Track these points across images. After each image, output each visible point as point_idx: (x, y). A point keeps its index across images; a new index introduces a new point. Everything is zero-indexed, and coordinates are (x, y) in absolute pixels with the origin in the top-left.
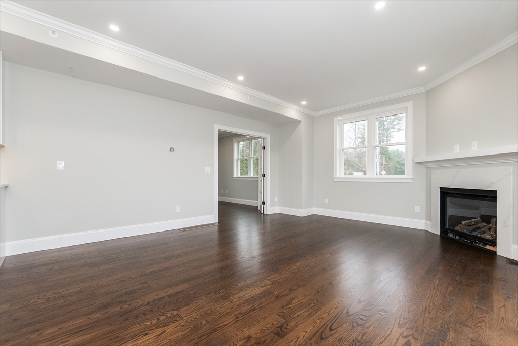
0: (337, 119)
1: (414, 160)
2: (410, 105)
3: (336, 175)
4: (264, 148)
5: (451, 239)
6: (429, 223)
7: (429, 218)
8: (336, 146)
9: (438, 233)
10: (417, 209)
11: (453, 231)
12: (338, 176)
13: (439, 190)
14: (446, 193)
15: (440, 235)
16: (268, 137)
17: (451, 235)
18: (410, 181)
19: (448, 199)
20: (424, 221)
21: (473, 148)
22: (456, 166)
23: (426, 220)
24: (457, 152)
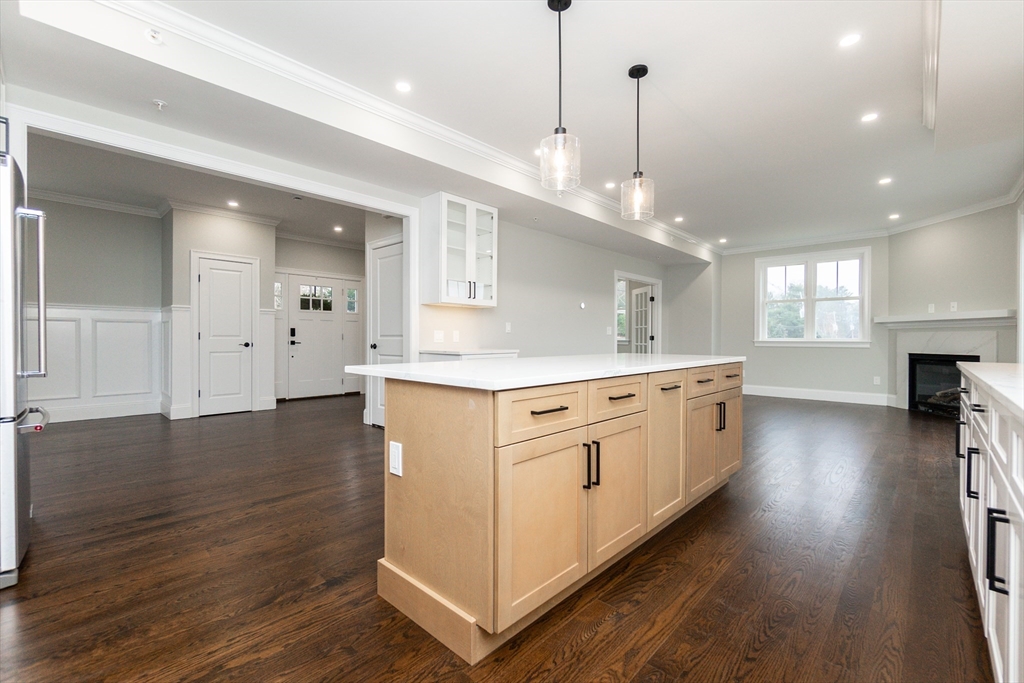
0: (757, 261)
1: (872, 320)
2: (867, 251)
3: (758, 337)
4: (652, 299)
5: (922, 412)
6: (893, 396)
7: (893, 390)
8: (759, 298)
9: (907, 408)
10: (877, 380)
11: (925, 404)
12: (760, 340)
13: (907, 356)
14: (915, 360)
15: (909, 409)
16: (659, 284)
17: (922, 408)
18: (868, 346)
19: (918, 367)
20: (886, 395)
21: (952, 310)
22: (931, 329)
23: (889, 393)
24: (932, 312)
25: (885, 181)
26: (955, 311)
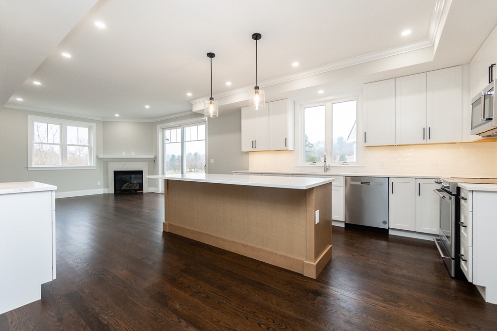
0: (29, 117)
1: (97, 157)
6: (107, 189)
7: (106, 187)
9: (113, 192)
10: (99, 183)
12: (32, 167)
13: (113, 172)
14: (117, 173)
18: (95, 168)
20: (103, 189)
21: (132, 154)
22: (124, 161)
23: (104, 188)
24: (124, 155)
25: (147, 107)
26: (133, 155)
